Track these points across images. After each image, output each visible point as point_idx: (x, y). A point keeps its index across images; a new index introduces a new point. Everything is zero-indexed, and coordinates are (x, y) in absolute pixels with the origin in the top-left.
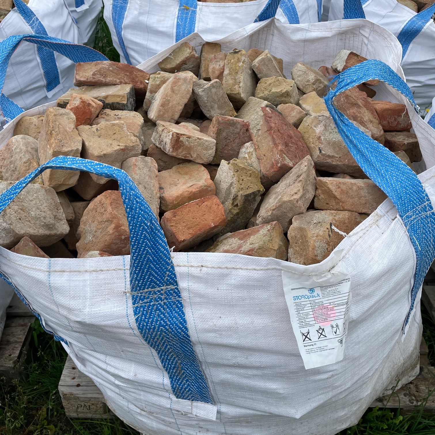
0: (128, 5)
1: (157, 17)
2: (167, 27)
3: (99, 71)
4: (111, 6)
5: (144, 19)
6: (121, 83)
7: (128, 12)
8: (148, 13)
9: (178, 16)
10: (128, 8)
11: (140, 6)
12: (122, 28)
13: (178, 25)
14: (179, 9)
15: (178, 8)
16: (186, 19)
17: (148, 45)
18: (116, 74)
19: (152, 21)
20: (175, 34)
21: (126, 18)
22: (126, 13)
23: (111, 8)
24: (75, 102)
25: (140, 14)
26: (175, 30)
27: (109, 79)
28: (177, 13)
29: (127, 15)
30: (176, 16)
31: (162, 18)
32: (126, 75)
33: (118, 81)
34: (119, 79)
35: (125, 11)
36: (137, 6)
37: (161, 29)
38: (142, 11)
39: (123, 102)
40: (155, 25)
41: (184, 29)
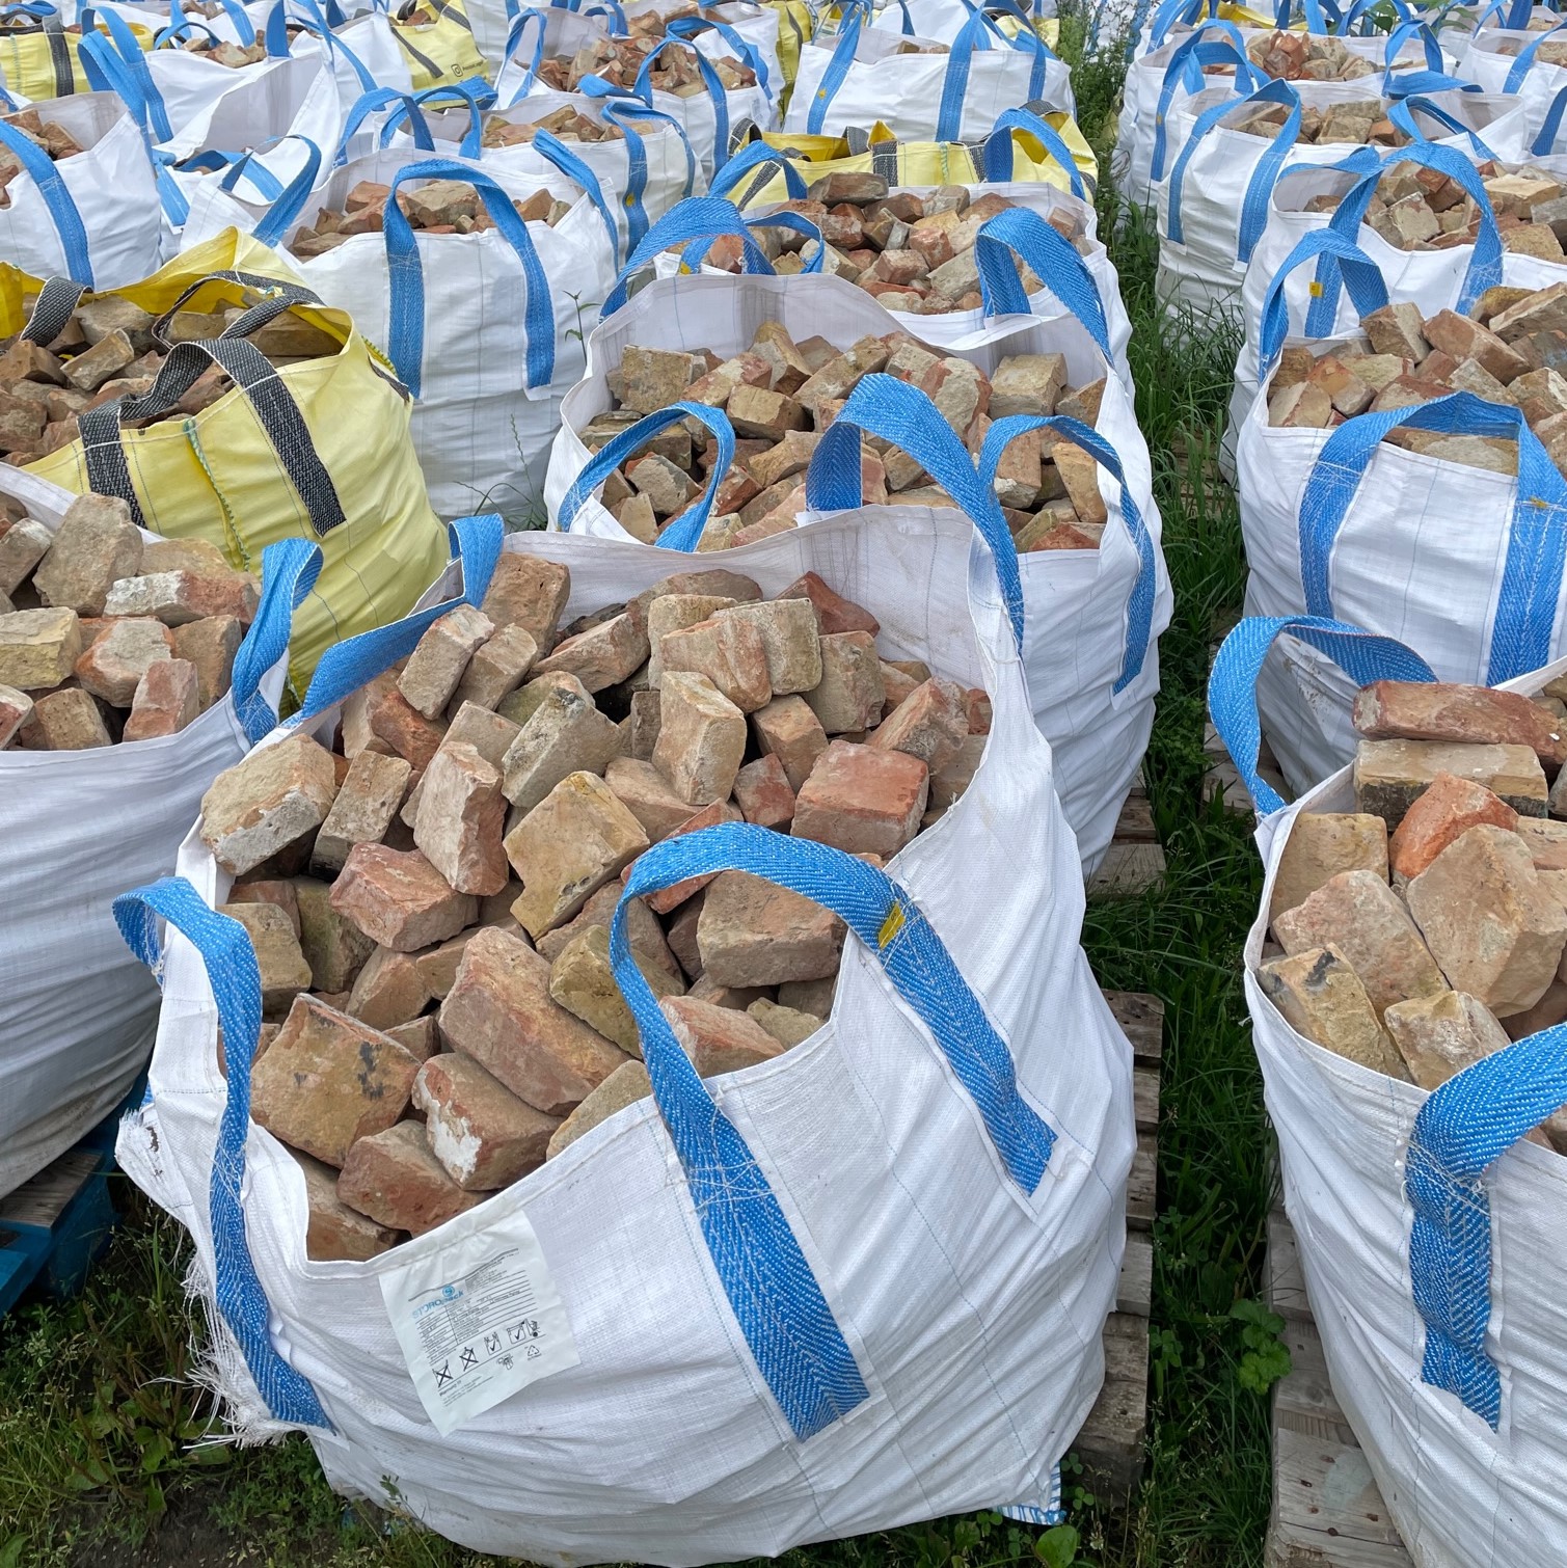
0: (1360, 487)
1: (1446, 524)
2: (1478, 552)
3: (1452, 709)
4: (1305, 484)
5: (1409, 526)
6: (1500, 740)
7: (1357, 504)
8: (1424, 512)
9: (1513, 525)
10: (1357, 494)
11: (1405, 495)
12: (1331, 543)
13: (1513, 548)
14: (1516, 508)
15: (1512, 502)
16: (1537, 533)
17: (1410, 591)
18: (1491, 718)
19: (1434, 532)
20: (1501, 572)
21: (1351, 517)
22: (1351, 505)
23: (1303, 490)
24: (1474, 802)
25: (1401, 513)
26: (1502, 562)
27: (1474, 730)
28: (1510, 517)
29: (1353, 514)
30: (1508, 525)
31: (1462, 527)
32: (1513, 720)
33: (1495, 735)
34: (1497, 731)
35: (1349, 501)
36: (1395, 495)
37: (1458, 555)
38: (1406, 506)
39: (1541, 798)
40: (1441, 545)
41: (1532, 560)
